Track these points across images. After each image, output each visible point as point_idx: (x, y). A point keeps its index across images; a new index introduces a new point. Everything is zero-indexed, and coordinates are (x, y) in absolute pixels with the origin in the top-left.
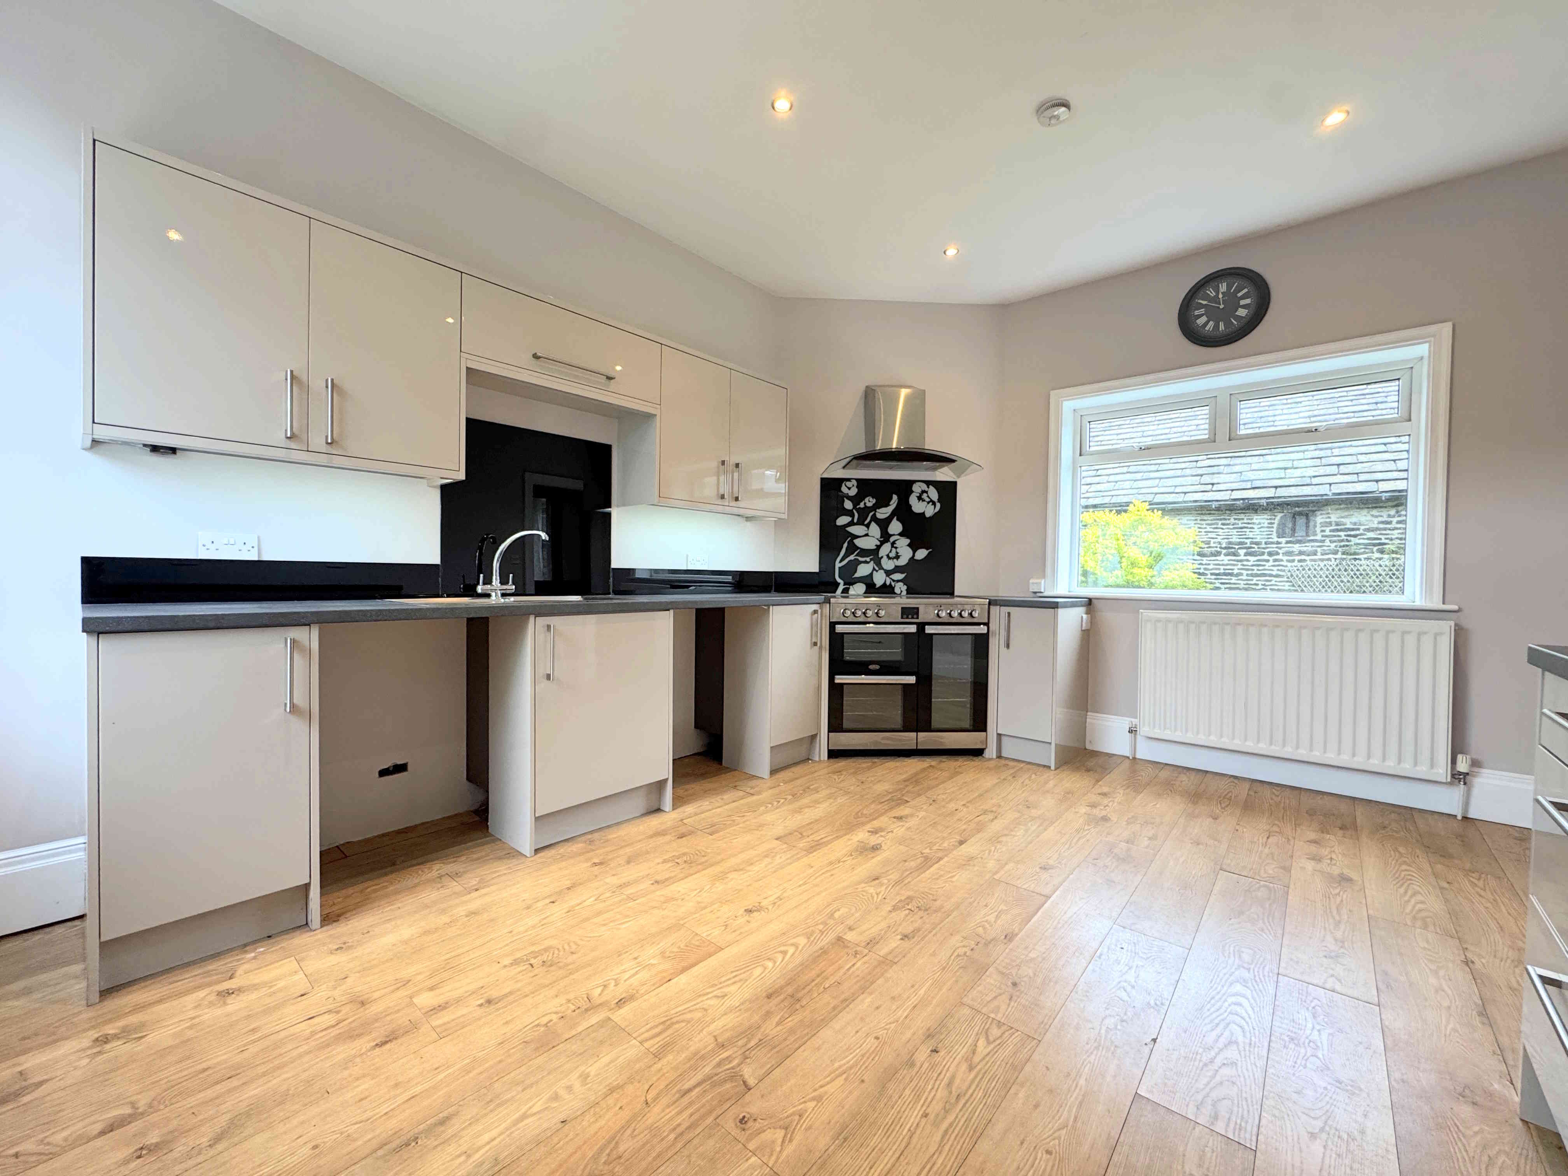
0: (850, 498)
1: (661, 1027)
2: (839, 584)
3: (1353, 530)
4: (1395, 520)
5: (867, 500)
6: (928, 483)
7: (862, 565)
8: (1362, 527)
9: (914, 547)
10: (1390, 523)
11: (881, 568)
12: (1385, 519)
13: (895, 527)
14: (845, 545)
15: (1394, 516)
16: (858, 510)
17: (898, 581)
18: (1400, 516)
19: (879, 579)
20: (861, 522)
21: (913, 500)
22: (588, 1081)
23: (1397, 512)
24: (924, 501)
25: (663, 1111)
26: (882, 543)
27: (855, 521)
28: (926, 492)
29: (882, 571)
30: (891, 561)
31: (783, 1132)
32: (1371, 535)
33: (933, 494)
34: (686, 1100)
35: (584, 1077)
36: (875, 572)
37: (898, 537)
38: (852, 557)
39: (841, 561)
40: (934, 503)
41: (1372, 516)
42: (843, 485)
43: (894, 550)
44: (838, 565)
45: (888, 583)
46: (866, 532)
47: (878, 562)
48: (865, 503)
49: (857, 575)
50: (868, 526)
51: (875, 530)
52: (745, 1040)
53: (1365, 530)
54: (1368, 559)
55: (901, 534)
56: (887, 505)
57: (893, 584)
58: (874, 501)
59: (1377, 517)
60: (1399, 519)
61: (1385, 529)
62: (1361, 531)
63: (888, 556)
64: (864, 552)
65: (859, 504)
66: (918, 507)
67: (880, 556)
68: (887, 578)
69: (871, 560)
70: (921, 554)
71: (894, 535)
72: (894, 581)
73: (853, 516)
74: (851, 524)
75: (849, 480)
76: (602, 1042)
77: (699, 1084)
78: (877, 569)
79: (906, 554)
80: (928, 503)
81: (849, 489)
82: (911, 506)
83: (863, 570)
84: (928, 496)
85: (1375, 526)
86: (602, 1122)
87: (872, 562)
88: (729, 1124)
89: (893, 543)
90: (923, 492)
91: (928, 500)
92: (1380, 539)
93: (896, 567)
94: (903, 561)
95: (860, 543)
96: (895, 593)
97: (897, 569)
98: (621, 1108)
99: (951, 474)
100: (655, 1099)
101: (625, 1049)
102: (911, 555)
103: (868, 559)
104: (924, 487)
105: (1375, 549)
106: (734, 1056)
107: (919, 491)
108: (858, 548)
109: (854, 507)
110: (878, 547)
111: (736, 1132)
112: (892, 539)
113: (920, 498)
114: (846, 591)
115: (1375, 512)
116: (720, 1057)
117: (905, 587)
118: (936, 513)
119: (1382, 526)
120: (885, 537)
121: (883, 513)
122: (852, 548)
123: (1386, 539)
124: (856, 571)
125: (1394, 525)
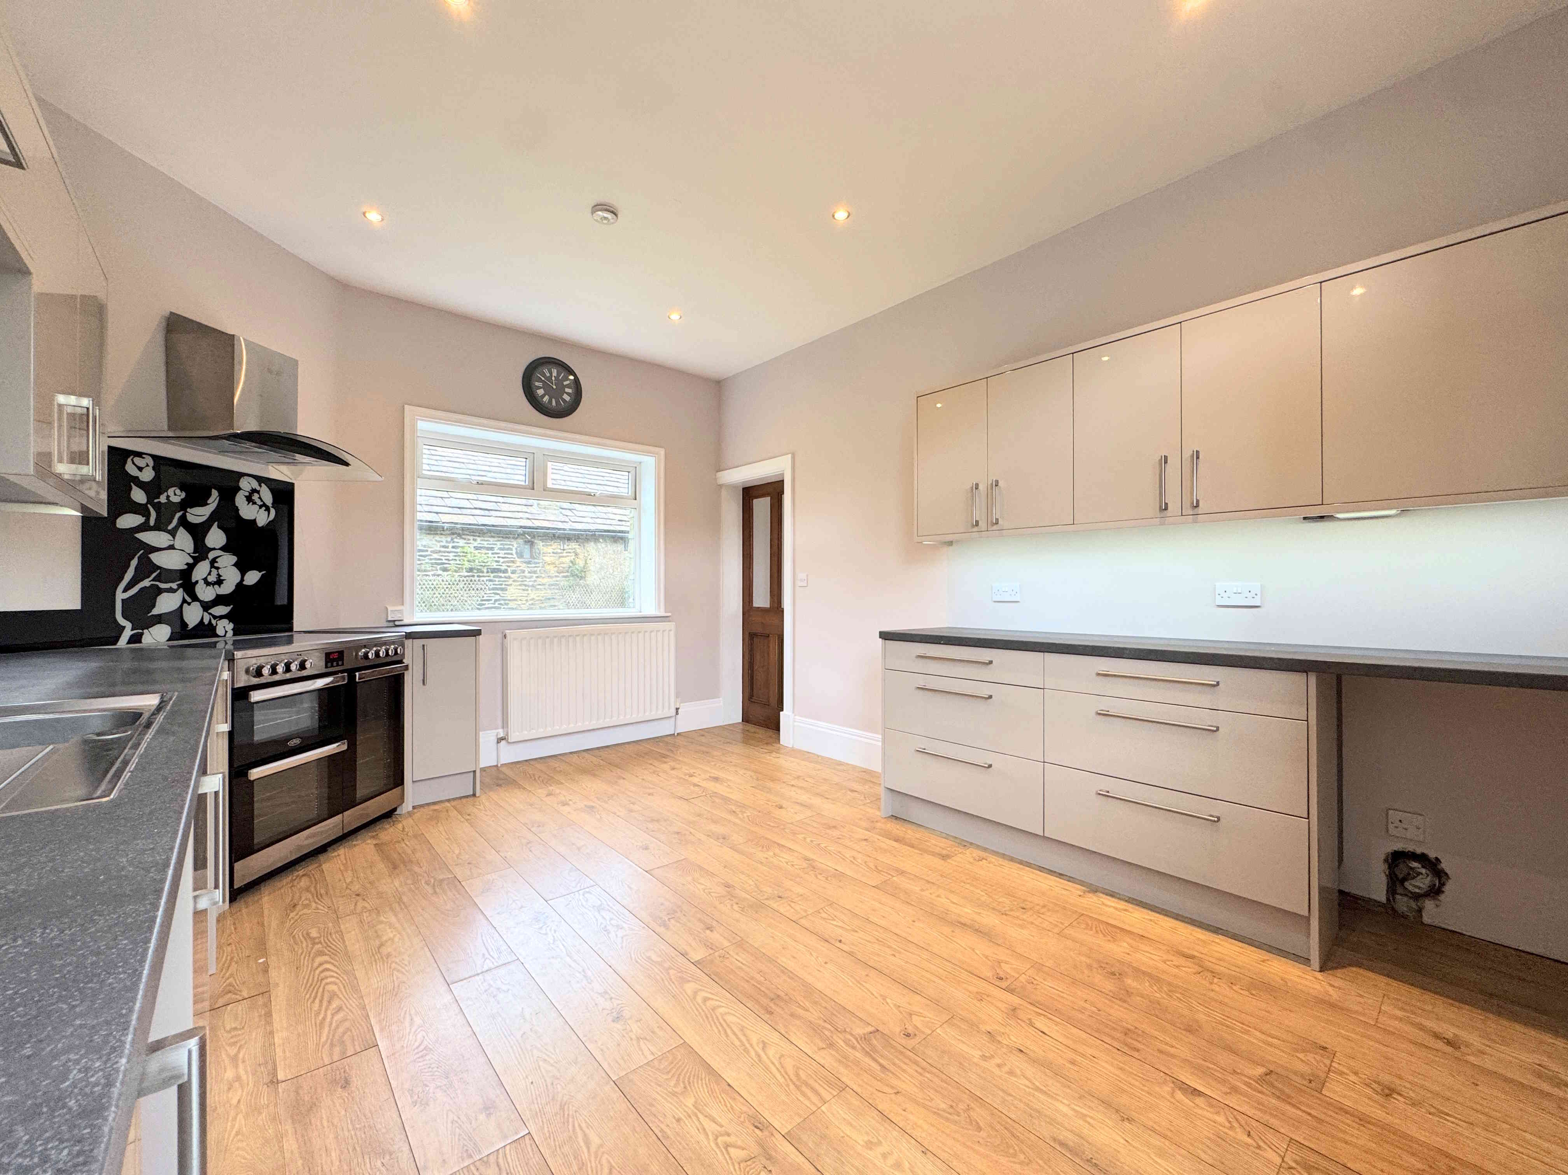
0: (142, 485)
1: (804, 1088)
2: (124, 627)
3: (423, 551)
4: (451, 545)
5: (171, 492)
6: (260, 480)
7: (165, 595)
8: (430, 550)
9: (242, 567)
10: (447, 547)
11: (195, 598)
12: (444, 544)
13: (216, 538)
14: (134, 563)
15: (450, 543)
16: (158, 507)
17: (221, 617)
18: (453, 542)
19: (193, 615)
20: (159, 527)
21: (240, 500)
22: (875, 1140)
23: (452, 539)
24: (254, 503)
25: (904, 1081)
26: (197, 560)
27: (152, 522)
28: (258, 492)
29: (198, 603)
30: (210, 588)
31: (913, 1016)
32: (435, 556)
33: (267, 496)
34: (892, 1068)
35: (870, 1145)
36: (185, 605)
37: (220, 553)
38: (146, 583)
39: (125, 591)
40: (268, 509)
41: (436, 541)
42: (129, 460)
43: (214, 571)
44: (120, 596)
45: (206, 621)
46: (171, 543)
47: (189, 587)
48: (168, 497)
49: (155, 611)
50: (173, 533)
51: (184, 540)
52: (824, 1030)
53: (431, 552)
54: (434, 575)
55: (223, 549)
56: (204, 504)
57: (214, 622)
58: (183, 495)
59: (439, 542)
60: (454, 545)
61: (444, 552)
62: (429, 553)
63: (205, 580)
64: (165, 575)
65: (158, 498)
66: (247, 511)
67: (193, 581)
68: (205, 614)
69: (180, 586)
70: (253, 577)
71: (214, 549)
72: (215, 617)
73: (147, 515)
74: (144, 527)
75: (140, 455)
76: (824, 1137)
77: (876, 1061)
78: (189, 600)
79: (231, 577)
80: (261, 507)
81: (140, 469)
82: (237, 510)
83: (167, 603)
84: (260, 498)
85: (438, 549)
86: (920, 1122)
87: (181, 590)
88: (911, 1043)
89: (213, 562)
90: (254, 491)
91: (260, 503)
92: (442, 560)
93: (218, 596)
94: (227, 588)
95: (161, 559)
96: (218, 636)
97: (220, 600)
98: (904, 1110)
99: (288, 473)
100: (892, 1087)
101: (833, 1114)
102: (238, 579)
103: (174, 586)
104: (255, 484)
105: (439, 567)
106: (843, 1038)
107: (249, 489)
108: (159, 568)
109: (150, 500)
110: (191, 567)
111: (918, 1039)
112: (211, 555)
113: (249, 499)
114: (136, 639)
115: (437, 538)
116: (844, 1046)
117: (231, 626)
118: (270, 522)
119: (443, 549)
120: (201, 552)
121: (198, 515)
122: (147, 568)
123: (446, 560)
124: (154, 606)
125: (450, 549)
